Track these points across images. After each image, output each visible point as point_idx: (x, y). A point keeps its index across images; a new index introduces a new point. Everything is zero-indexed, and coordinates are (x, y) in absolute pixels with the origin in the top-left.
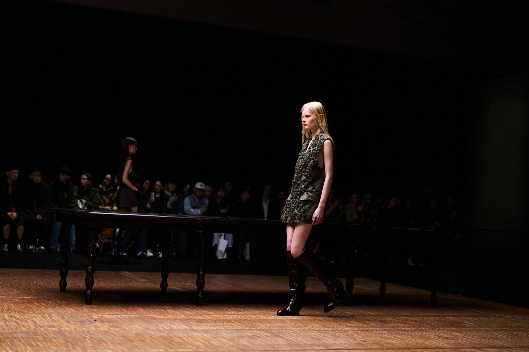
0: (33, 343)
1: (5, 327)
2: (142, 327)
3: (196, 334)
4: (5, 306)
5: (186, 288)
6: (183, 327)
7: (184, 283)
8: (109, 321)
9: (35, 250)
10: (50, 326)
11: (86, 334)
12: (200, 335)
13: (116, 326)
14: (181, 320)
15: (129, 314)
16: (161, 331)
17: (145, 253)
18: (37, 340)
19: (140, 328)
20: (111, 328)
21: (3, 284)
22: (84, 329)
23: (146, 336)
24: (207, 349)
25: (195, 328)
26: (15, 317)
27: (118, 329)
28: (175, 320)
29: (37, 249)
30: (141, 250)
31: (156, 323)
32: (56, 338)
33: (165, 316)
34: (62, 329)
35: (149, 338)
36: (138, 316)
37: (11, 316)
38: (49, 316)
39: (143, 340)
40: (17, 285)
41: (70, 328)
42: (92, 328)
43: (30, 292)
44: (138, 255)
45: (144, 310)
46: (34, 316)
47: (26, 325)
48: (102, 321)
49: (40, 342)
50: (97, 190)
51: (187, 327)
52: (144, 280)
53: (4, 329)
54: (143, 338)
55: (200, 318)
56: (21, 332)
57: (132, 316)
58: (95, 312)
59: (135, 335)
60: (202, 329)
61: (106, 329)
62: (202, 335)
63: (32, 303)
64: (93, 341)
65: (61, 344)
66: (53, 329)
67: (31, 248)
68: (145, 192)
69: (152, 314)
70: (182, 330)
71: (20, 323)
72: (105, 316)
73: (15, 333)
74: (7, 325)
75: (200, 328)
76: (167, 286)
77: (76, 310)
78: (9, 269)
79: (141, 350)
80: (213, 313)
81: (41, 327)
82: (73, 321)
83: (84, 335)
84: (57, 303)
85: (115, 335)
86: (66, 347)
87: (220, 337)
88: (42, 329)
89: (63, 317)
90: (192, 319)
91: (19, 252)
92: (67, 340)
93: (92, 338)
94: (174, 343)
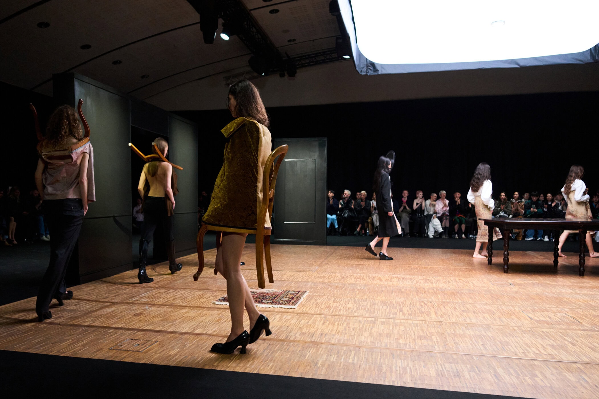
0: (473, 297)
1: (457, 286)
2: (541, 289)
3: (578, 296)
4: (457, 273)
5: (572, 263)
6: (570, 291)
7: (570, 259)
8: (519, 285)
9: (473, 237)
10: (482, 287)
11: (504, 292)
12: (582, 297)
13: (523, 288)
14: (569, 286)
15: (532, 281)
16: (554, 293)
17: (542, 239)
18: (475, 295)
19: (539, 290)
20: (520, 290)
21: (455, 259)
22: (503, 289)
23: (543, 296)
24: (587, 307)
25: (578, 292)
26: (462, 280)
27: (524, 290)
28: (564, 286)
29: (474, 237)
30: (540, 237)
31: (550, 287)
32: (486, 295)
33: (557, 283)
34: (490, 289)
35: (545, 298)
36: (538, 282)
37: (460, 280)
38: (482, 280)
39: (541, 299)
40: (463, 260)
41: (495, 288)
42: (508, 289)
43: (470, 264)
44: (538, 240)
45: (542, 278)
46: (473, 280)
47: (468, 285)
48: (514, 284)
49: (476, 296)
50: (510, 202)
51: (572, 291)
52: (542, 257)
53: (456, 287)
54: (541, 297)
55: (582, 285)
56: (466, 289)
57: (534, 282)
58: (510, 278)
59: (535, 295)
60: (583, 293)
61: (517, 290)
62: (583, 297)
63: (471, 271)
64: (508, 298)
65: (489, 298)
66: (484, 288)
67: (471, 236)
68: (541, 201)
69: (548, 281)
70: (568, 293)
71: (465, 284)
72: (516, 281)
73: (462, 290)
74: (458, 285)
75: (582, 292)
76: (558, 262)
77: (498, 276)
78: (458, 250)
79: (540, 305)
80: (592, 282)
81: (477, 287)
82: (497, 283)
83: (503, 293)
84: (486, 272)
85: (523, 295)
86: (492, 300)
87: (597, 300)
88: (478, 288)
89: (490, 281)
90: (575, 285)
91: (464, 239)
92: (493, 296)
93: (508, 296)
94: (563, 302)
